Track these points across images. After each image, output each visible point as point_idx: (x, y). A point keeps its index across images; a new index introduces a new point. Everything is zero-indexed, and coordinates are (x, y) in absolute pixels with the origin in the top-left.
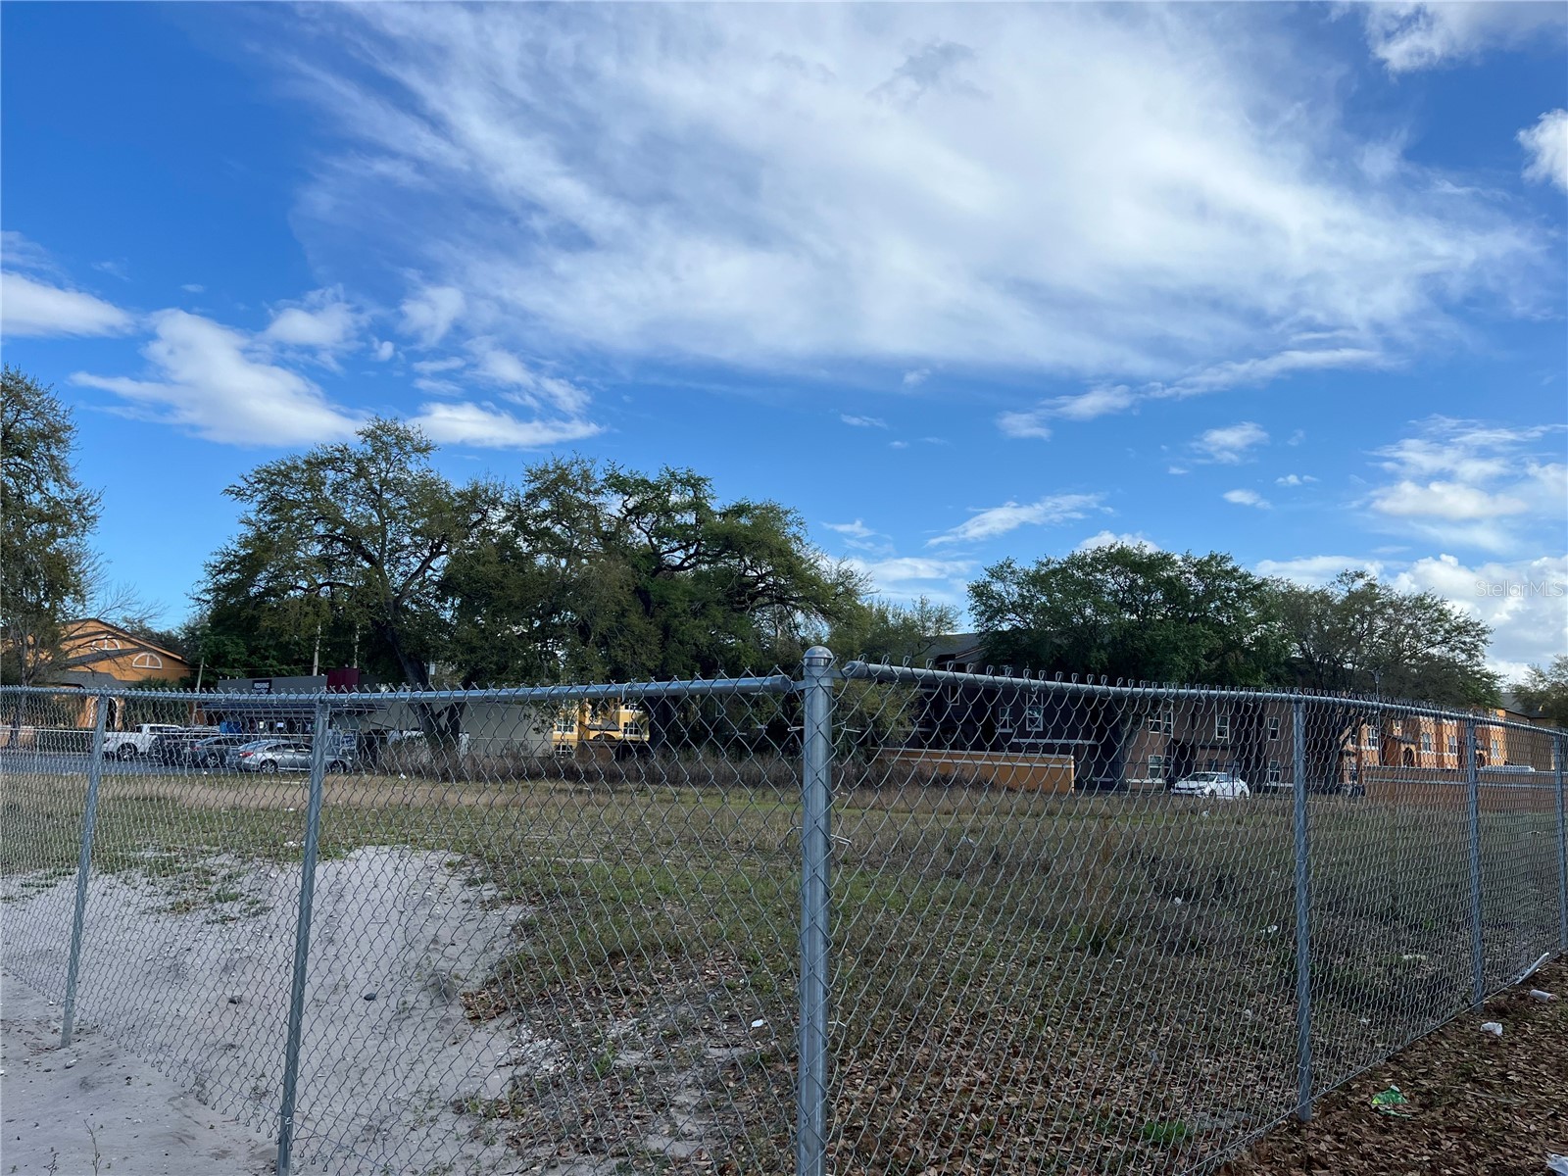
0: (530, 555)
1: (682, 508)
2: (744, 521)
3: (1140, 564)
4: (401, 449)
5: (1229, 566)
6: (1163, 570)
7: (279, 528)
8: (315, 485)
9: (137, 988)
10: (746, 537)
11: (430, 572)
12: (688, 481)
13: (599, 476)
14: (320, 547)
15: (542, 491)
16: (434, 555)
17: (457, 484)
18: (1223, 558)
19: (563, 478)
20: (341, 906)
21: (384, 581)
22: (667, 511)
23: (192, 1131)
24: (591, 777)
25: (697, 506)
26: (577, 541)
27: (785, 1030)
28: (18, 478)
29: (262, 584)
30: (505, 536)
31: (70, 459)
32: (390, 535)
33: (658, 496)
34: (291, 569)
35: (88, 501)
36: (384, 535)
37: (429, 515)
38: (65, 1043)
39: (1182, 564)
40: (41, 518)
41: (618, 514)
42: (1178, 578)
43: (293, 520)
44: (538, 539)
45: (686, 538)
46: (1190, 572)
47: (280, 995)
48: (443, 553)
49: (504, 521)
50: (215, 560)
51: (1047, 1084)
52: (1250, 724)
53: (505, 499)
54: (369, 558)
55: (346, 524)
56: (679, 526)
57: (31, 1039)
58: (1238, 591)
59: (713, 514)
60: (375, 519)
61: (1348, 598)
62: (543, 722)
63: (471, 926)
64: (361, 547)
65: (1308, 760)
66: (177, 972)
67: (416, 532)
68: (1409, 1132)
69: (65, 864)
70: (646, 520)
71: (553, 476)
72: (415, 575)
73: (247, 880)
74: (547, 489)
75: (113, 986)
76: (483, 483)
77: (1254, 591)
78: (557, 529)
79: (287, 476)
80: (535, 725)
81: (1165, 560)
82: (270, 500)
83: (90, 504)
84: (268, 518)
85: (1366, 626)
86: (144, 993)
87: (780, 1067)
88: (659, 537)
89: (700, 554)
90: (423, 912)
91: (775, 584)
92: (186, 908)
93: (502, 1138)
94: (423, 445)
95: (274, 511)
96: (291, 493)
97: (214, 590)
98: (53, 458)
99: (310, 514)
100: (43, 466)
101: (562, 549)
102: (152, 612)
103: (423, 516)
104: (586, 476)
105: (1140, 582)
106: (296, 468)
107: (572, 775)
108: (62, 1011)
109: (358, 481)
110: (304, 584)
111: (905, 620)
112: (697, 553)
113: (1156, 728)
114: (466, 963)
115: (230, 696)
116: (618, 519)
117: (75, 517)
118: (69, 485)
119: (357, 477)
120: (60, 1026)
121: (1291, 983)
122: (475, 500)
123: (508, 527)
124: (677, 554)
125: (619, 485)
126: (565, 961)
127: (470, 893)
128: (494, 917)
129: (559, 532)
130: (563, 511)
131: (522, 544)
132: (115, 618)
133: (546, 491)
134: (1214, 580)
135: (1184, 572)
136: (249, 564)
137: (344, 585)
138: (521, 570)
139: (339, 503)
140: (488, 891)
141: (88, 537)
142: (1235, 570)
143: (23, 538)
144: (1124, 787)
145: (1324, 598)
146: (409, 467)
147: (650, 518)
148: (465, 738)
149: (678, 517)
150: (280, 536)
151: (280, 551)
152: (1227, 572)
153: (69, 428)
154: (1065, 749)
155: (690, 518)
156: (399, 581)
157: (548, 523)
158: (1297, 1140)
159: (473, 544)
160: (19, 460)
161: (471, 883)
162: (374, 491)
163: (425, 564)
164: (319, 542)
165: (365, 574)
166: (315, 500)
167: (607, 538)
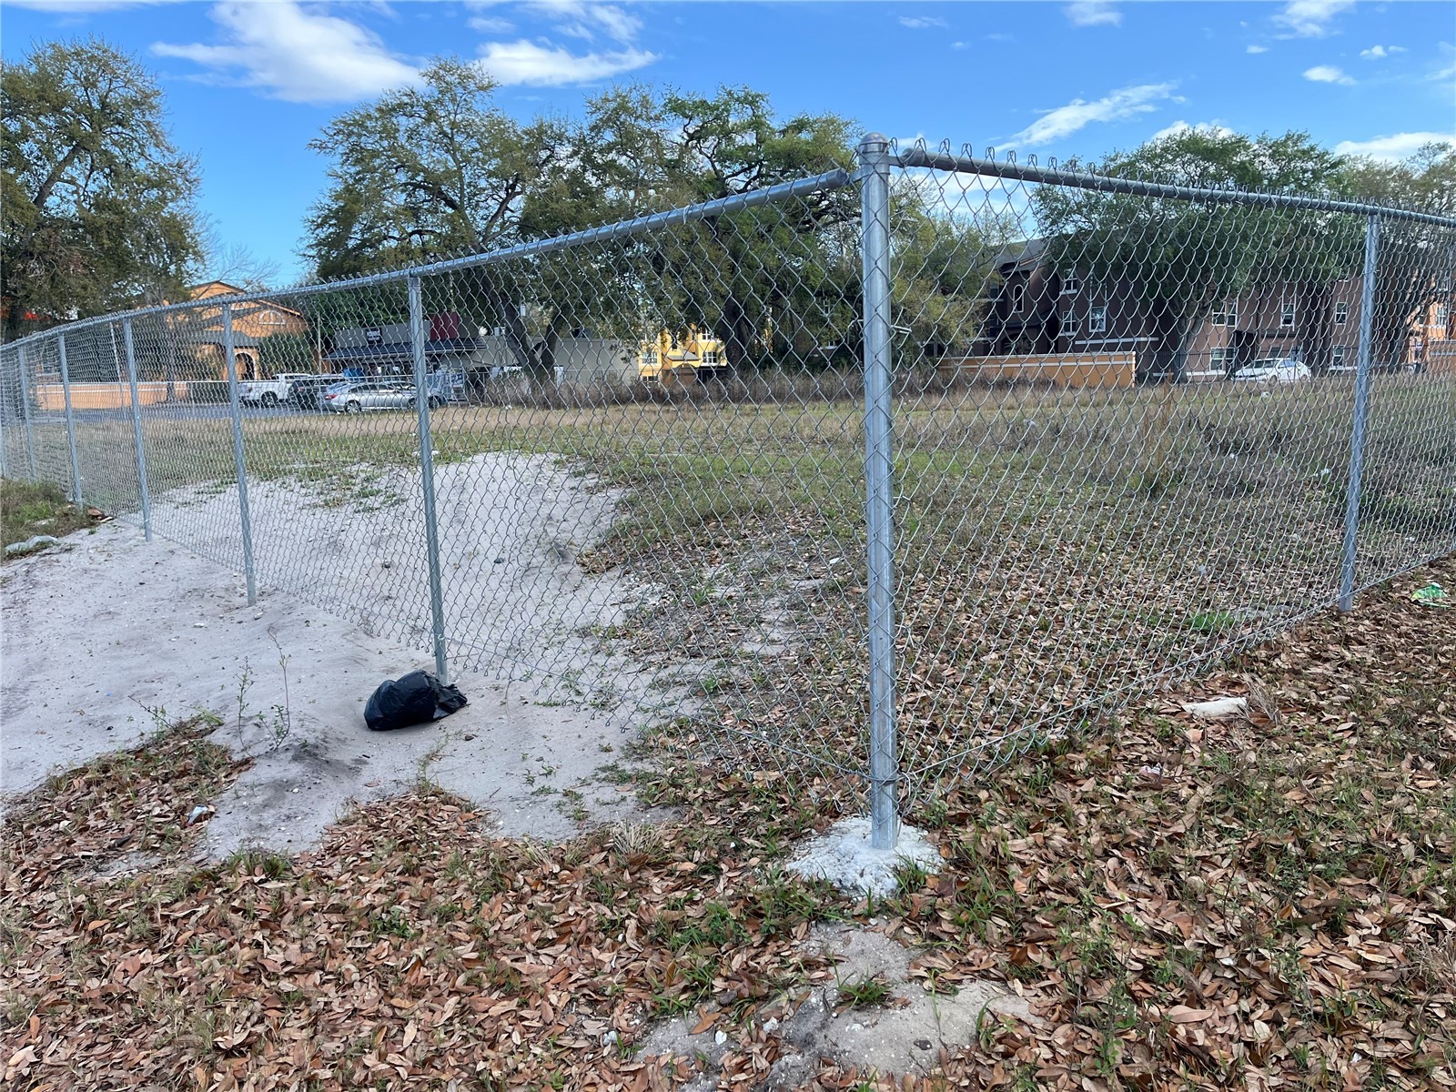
0: (599, 191)
1: (743, 129)
2: (805, 136)
3: (1212, 151)
4: (465, 88)
5: (1306, 146)
6: (1236, 155)
7: (363, 179)
8: (389, 133)
9: (306, 559)
10: (807, 152)
11: (508, 214)
12: (746, 98)
13: (658, 103)
14: (404, 196)
15: (604, 122)
16: (510, 196)
17: (522, 122)
18: (1300, 136)
19: (623, 107)
20: (465, 496)
21: (468, 226)
22: (727, 134)
23: (364, 655)
24: (676, 398)
25: (756, 124)
26: (642, 171)
27: (860, 563)
28: (122, 147)
29: (358, 236)
30: (573, 173)
31: (163, 123)
32: (467, 180)
33: (717, 117)
34: (381, 219)
35: (188, 165)
36: (461, 179)
37: (500, 155)
38: (251, 603)
39: (1256, 147)
40: (152, 184)
41: (679, 140)
42: (1251, 162)
43: (374, 170)
44: (605, 172)
45: (748, 159)
46: (1264, 155)
47: (419, 562)
48: (519, 193)
49: (571, 156)
50: (311, 215)
51: (1101, 594)
52: (1317, 319)
53: (570, 134)
54: (450, 203)
55: (425, 170)
56: (741, 148)
57: (223, 602)
58: (1313, 172)
59: (773, 132)
60: (451, 164)
61: (1429, 173)
62: (629, 351)
63: (581, 506)
64: (441, 193)
65: (1378, 274)
66: (335, 546)
67: (491, 174)
68: (1447, 618)
69: (231, 476)
70: (707, 144)
71: (613, 105)
72: (496, 216)
73: (384, 480)
74: (609, 119)
75: (286, 561)
76: (547, 120)
77: (1330, 170)
78: (623, 160)
79: (362, 126)
80: (623, 355)
81: (1238, 144)
82: (351, 151)
83: (191, 167)
84: (353, 170)
85: (1444, 200)
86: (312, 563)
87: (856, 589)
88: (722, 161)
89: (762, 176)
90: (537, 498)
91: (839, 200)
92: (338, 503)
93: (621, 651)
94: (485, 82)
95: (357, 161)
96: (369, 143)
97: (317, 245)
98: (149, 124)
99: (390, 162)
100: (142, 133)
101: (629, 181)
102: (267, 271)
103: (495, 156)
104: (645, 103)
105: (1212, 170)
106: (369, 117)
107: (660, 398)
108: (244, 580)
109: (429, 126)
110: (396, 235)
111: (970, 229)
112: (759, 175)
113: (1221, 319)
114: (579, 533)
115: (331, 285)
116: (680, 145)
117: (180, 181)
118: (168, 149)
119: (428, 121)
120: (245, 591)
121: (1340, 514)
122: (541, 138)
123: (576, 163)
124: (741, 176)
125: (678, 108)
126: (663, 526)
127: (574, 482)
128: (598, 499)
129: (625, 164)
130: (627, 142)
131: (592, 180)
132: (236, 279)
133: (610, 120)
134: (1289, 162)
135: (1259, 156)
136: (343, 217)
137: (432, 232)
138: (593, 205)
139: (416, 150)
140: (591, 480)
141: (195, 199)
142: (1312, 149)
143: (137, 204)
144: (1184, 380)
145: (1404, 176)
146: (475, 107)
147: (711, 142)
148: (559, 370)
149: (738, 138)
150: (366, 187)
151: (369, 202)
152: (1304, 152)
153: (157, 93)
154: (1127, 347)
155: (750, 139)
156: (482, 225)
157: (613, 155)
158: (1337, 624)
159: (545, 182)
160: (120, 129)
161: (577, 474)
162: (445, 135)
163: (503, 206)
164: (403, 191)
165: (450, 220)
166: (392, 148)
167: (672, 166)
